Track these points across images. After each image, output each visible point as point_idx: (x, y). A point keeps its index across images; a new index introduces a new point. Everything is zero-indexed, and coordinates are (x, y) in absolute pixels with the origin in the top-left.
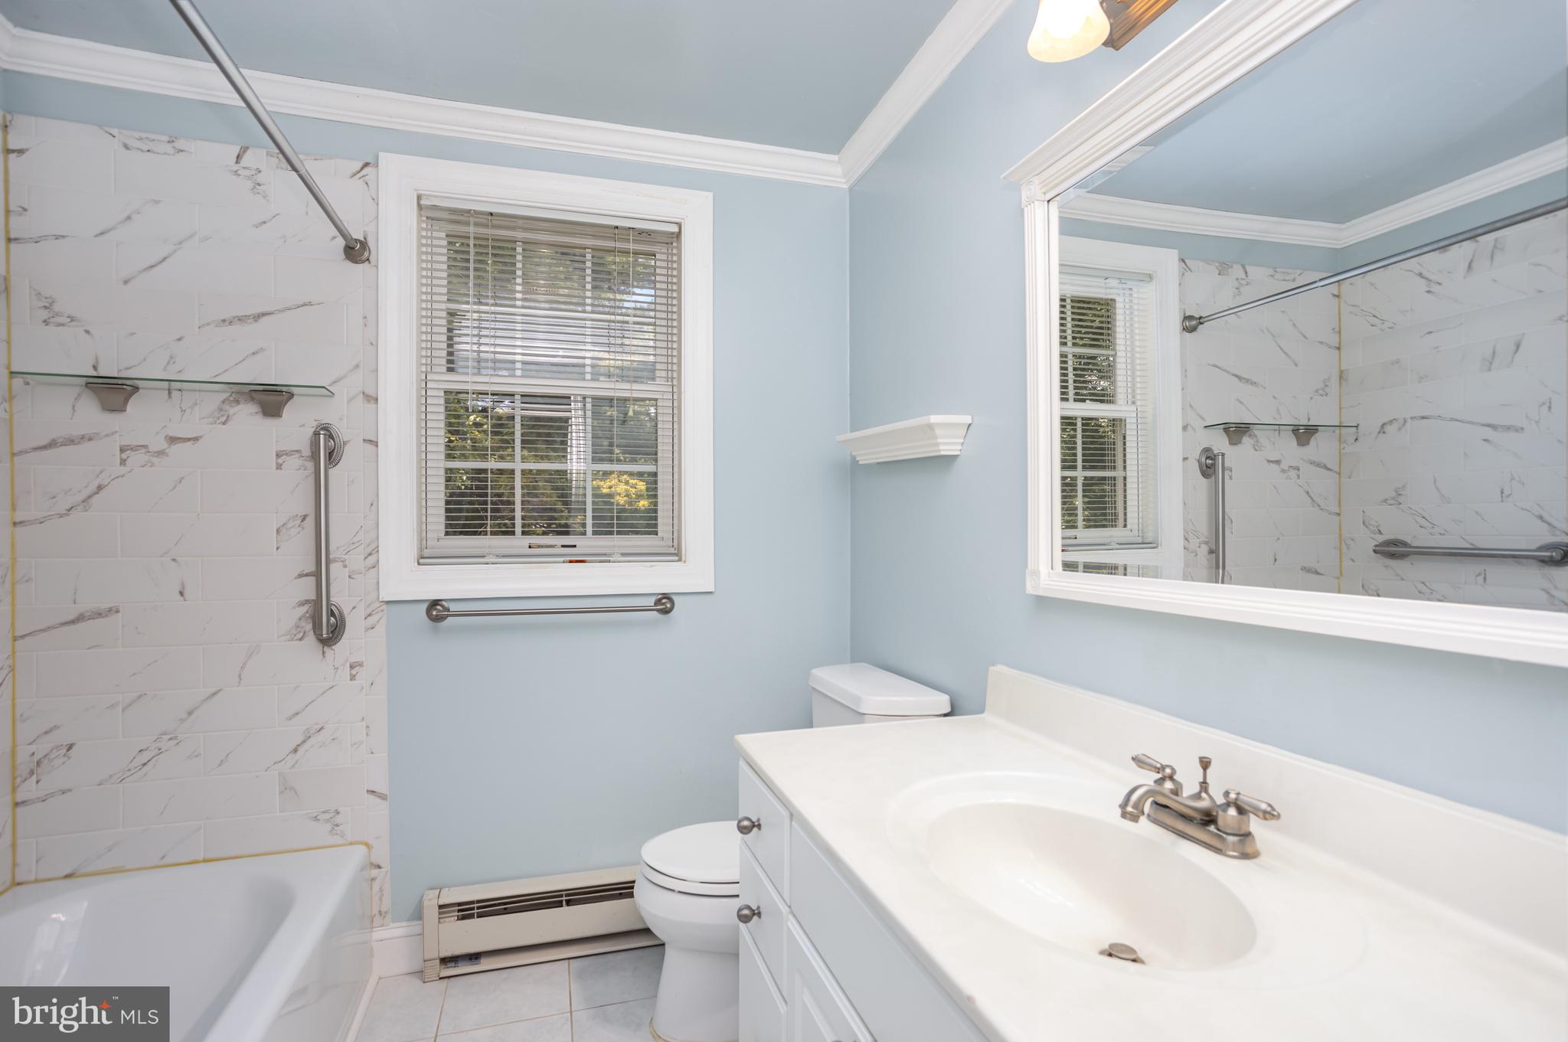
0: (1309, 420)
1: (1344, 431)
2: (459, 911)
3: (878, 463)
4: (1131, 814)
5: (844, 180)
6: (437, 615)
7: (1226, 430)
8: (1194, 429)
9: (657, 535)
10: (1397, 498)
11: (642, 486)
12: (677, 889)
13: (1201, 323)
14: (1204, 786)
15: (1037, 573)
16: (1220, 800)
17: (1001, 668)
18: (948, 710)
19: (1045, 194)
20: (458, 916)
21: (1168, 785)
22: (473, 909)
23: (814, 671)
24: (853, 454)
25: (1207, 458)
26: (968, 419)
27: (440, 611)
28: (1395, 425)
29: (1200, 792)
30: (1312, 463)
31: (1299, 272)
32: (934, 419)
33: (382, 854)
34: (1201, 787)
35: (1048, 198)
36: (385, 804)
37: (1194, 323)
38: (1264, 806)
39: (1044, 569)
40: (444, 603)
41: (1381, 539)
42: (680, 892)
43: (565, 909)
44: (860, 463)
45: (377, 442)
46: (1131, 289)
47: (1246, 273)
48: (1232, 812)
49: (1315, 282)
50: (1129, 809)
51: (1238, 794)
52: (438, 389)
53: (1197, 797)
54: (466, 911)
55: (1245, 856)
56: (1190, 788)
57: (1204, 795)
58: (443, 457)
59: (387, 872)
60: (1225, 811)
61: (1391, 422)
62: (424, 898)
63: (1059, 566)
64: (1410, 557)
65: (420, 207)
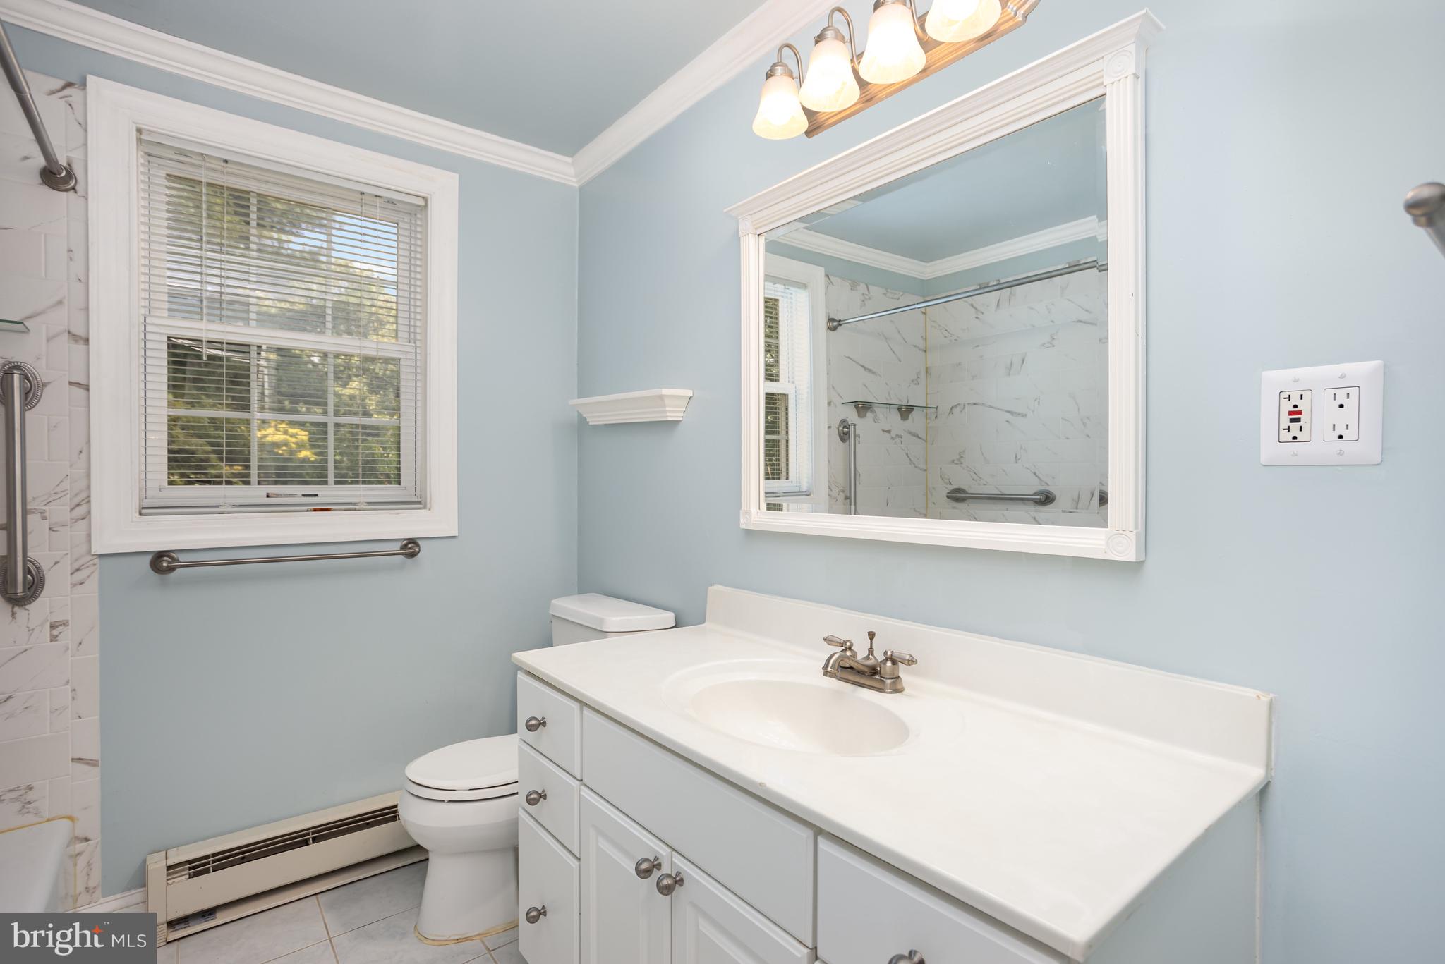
0: (908, 401)
1: (929, 410)
2: (190, 869)
3: (606, 425)
4: (830, 672)
5: (575, 180)
6: (168, 567)
7: (856, 406)
8: (835, 405)
9: (400, 484)
10: (959, 460)
11: (303, 436)
12: (447, 799)
13: (841, 325)
14: (871, 650)
15: (749, 512)
16: (881, 658)
17: (717, 587)
18: (674, 624)
19: (756, 229)
20: (189, 874)
21: (848, 653)
22: (208, 863)
23: (553, 601)
24: (584, 416)
25: (844, 427)
26: (689, 393)
27: (169, 562)
28: (959, 409)
29: (869, 655)
30: (910, 433)
31: (901, 293)
32: (665, 391)
33: (90, 823)
34: (869, 651)
35: (758, 233)
36: (97, 770)
37: (835, 324)
38: (907, 657)
39: (754, 510)
40: (173, 554)
41: (951, 488)
42: (450, 801)
43: (312, 846)
44: (590, 423)
45: (88, 386)
46: (791, 294)
47: (869, 290)
48: (889, 664)
49: (914, 305)
50: (829, 669)
51: (892, 652)
52: (160, 334)
53: (867, 658)
54: (198, 867)
55: (896, 691)
56: (861, 653)
57: (871, 656)
58: (165, 404)
59: (97, 843)
60: (885, 664)
61: (956, 406)
62: (148, 863)
63: (764, 506)
64: (967, 500)
65: (139, 140)
